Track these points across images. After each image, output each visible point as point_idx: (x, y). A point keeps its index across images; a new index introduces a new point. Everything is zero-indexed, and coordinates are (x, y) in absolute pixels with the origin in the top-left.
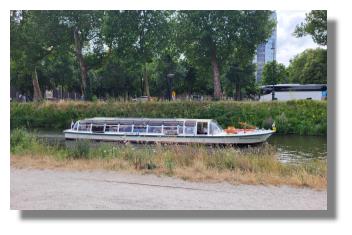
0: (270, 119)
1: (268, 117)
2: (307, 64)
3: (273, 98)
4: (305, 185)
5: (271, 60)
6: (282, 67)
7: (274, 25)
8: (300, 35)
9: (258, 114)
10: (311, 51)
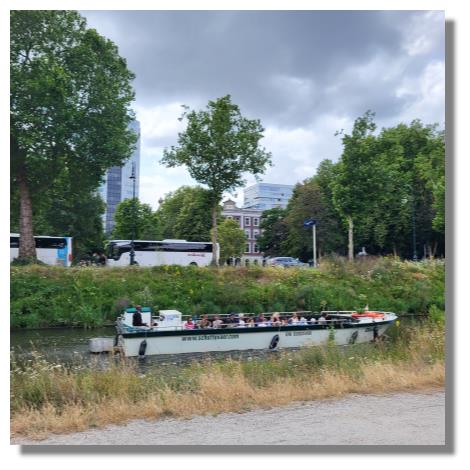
0: (126, 298)
1: (123, 294)
2: (183, 209)
3: (133, 262)
4: (167, 413)
5: (131, 197)
6: (147, 209)
7: (135, 139)
8: (172, 165)
9: (105, 291)
10: (188, 190)
